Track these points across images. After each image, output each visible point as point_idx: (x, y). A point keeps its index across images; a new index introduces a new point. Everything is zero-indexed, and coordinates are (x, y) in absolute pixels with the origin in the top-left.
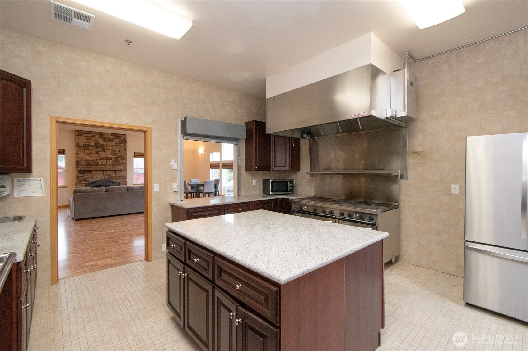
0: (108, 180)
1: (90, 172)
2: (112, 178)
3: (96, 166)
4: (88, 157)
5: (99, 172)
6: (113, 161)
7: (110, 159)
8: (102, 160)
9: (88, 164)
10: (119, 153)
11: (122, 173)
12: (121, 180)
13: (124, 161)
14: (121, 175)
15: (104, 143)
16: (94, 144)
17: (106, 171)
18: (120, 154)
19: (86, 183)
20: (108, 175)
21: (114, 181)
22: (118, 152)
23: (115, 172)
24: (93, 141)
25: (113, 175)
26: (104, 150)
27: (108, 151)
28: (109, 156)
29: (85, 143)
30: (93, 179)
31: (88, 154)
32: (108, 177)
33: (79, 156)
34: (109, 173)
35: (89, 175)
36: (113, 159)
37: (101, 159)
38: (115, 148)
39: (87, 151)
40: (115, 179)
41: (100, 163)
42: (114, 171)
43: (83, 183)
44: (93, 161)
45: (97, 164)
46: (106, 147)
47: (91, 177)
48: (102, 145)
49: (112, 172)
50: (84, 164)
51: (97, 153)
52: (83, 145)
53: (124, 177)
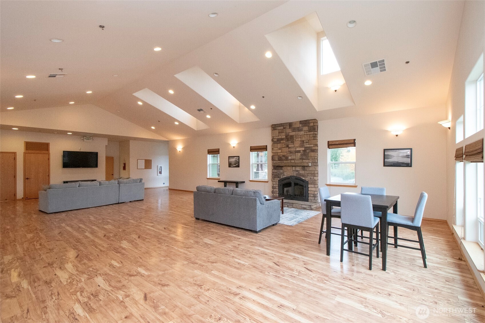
0: (297, 178)
1: (281, 167)
2: (300, 175)
3: (286, 162)
4: (280, 151)
5: (289, 168)
6: (301, 154)
7: (299, 152)
8: (291, 154)
9: (280, 159)
10: (308, 144)
11: (311, 169)
12: (310, 178)
13: (312, 154)
14: (310, 172)
15: (293, 133)
16: (285, 137)
17: (295, 166)
18: (308, 146)
19: (279, 179)
20: (297, 171)
21: (303, 178)
22: (306, 143)
23: (304, 167)
24: (284, 134)
25: (302, 172)
26: (293, 142)
27: (297, 143)
28: (298, 149)
29: (278, 137)
30: (284, 175)
31: (280, 149)
32: (297, 174)
33: (274, 151)
34: (298, 169)
35: (280, 171)
36: (301, 152)
37: (291, 152)
38: (303, 139)
39: (279, 146)
40: (303, 176)
41: (290, 158)
42: (302, 166)
43: (276, 179)
44: (284, 156)
45: (287, 159)
46: (295, 139)
47: (282, 173)
48: (292, 137)
49: (301, 167)
50: (277, 159)
51: (287, 146)
52: (276, 139)
53: (313, 175)
